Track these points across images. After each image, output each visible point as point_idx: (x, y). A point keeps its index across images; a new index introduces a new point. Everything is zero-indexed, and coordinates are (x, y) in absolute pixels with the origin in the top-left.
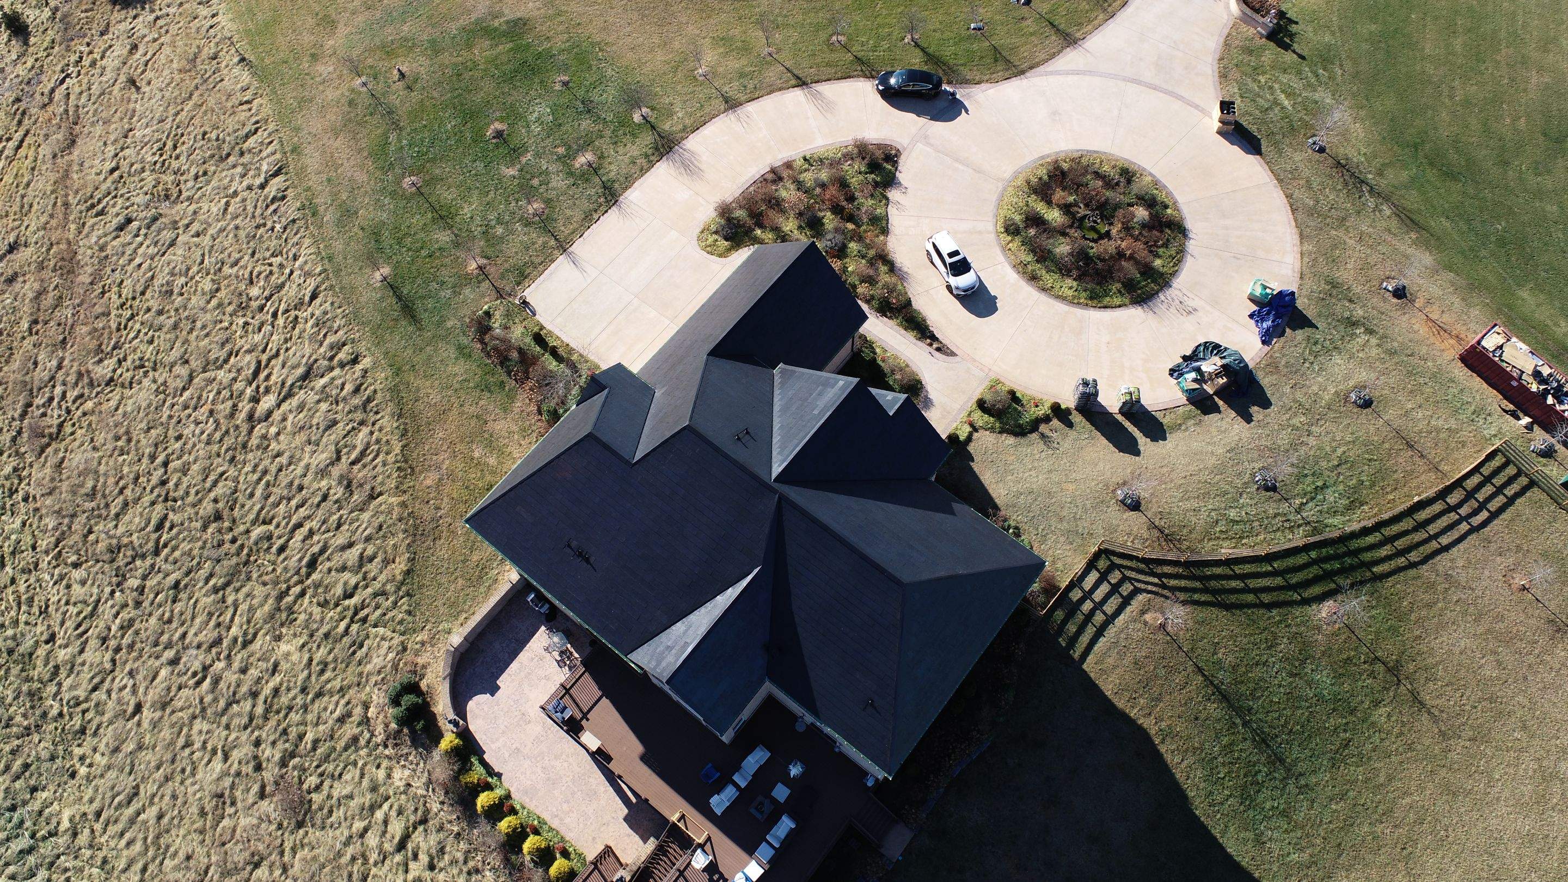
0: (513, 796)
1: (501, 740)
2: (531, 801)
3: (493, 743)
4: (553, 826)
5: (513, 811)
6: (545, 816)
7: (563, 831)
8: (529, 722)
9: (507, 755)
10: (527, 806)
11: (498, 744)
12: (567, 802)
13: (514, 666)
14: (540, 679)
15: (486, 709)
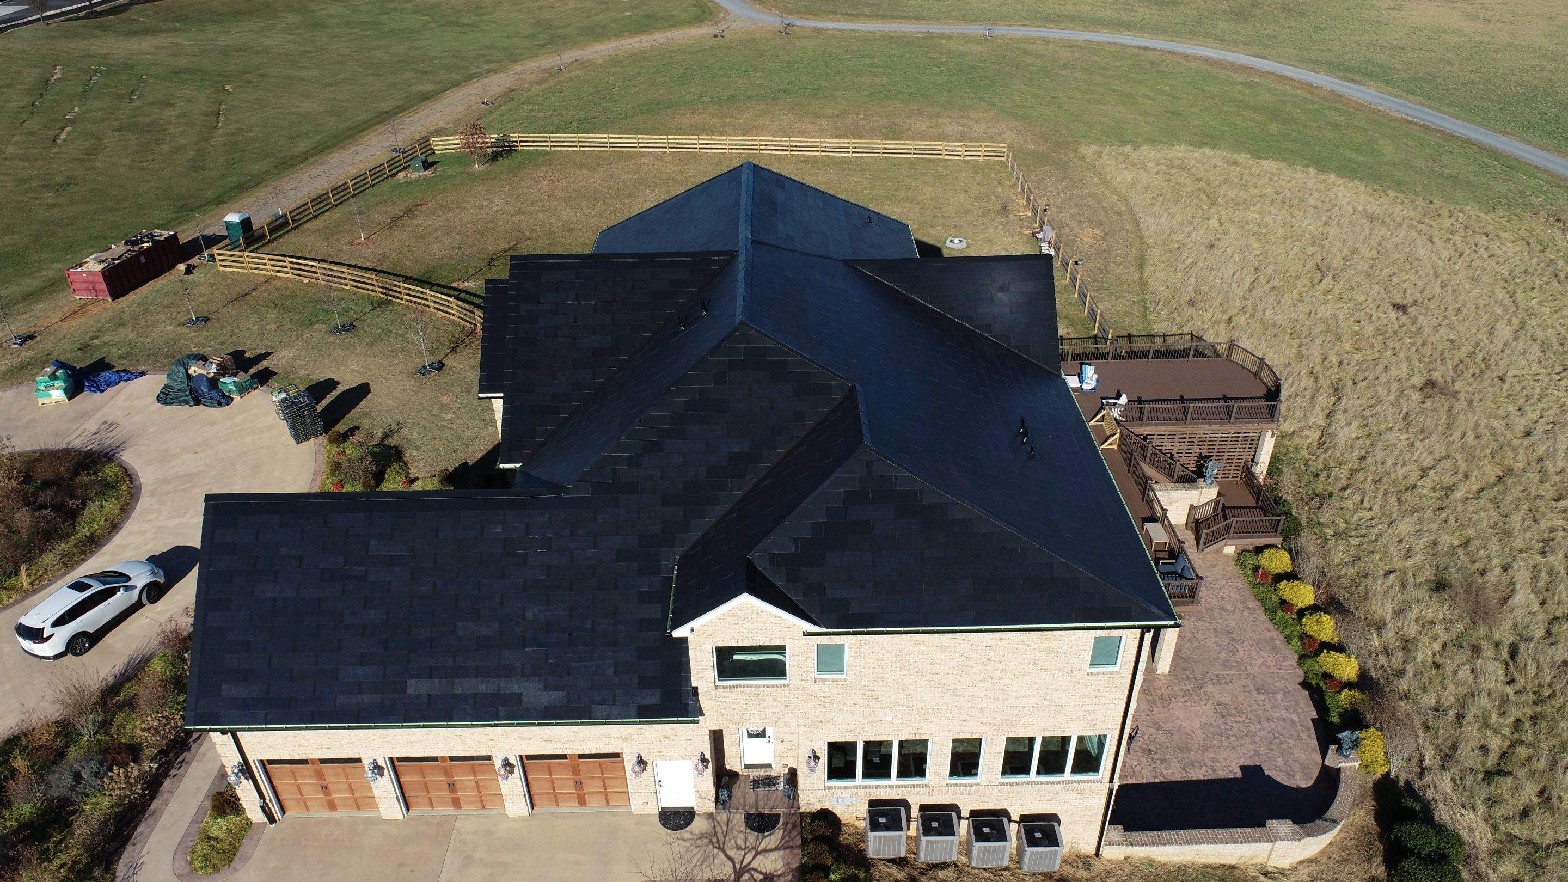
0: (1296, 656)
1: (1278, 715)
2: (1272, 639)
3: (1293, 722)
4: (1257, 603)
5: (1304, 637)
6: (1262, 616)
7: (1247, 593)
8: (1220, 704)
9: (1279, 696)
10: (1281, 638)
11: (1285, 714)
12: (1223, 609)
13: (1198, 774)
14: (1170, 733)
15: (1280, 761)
